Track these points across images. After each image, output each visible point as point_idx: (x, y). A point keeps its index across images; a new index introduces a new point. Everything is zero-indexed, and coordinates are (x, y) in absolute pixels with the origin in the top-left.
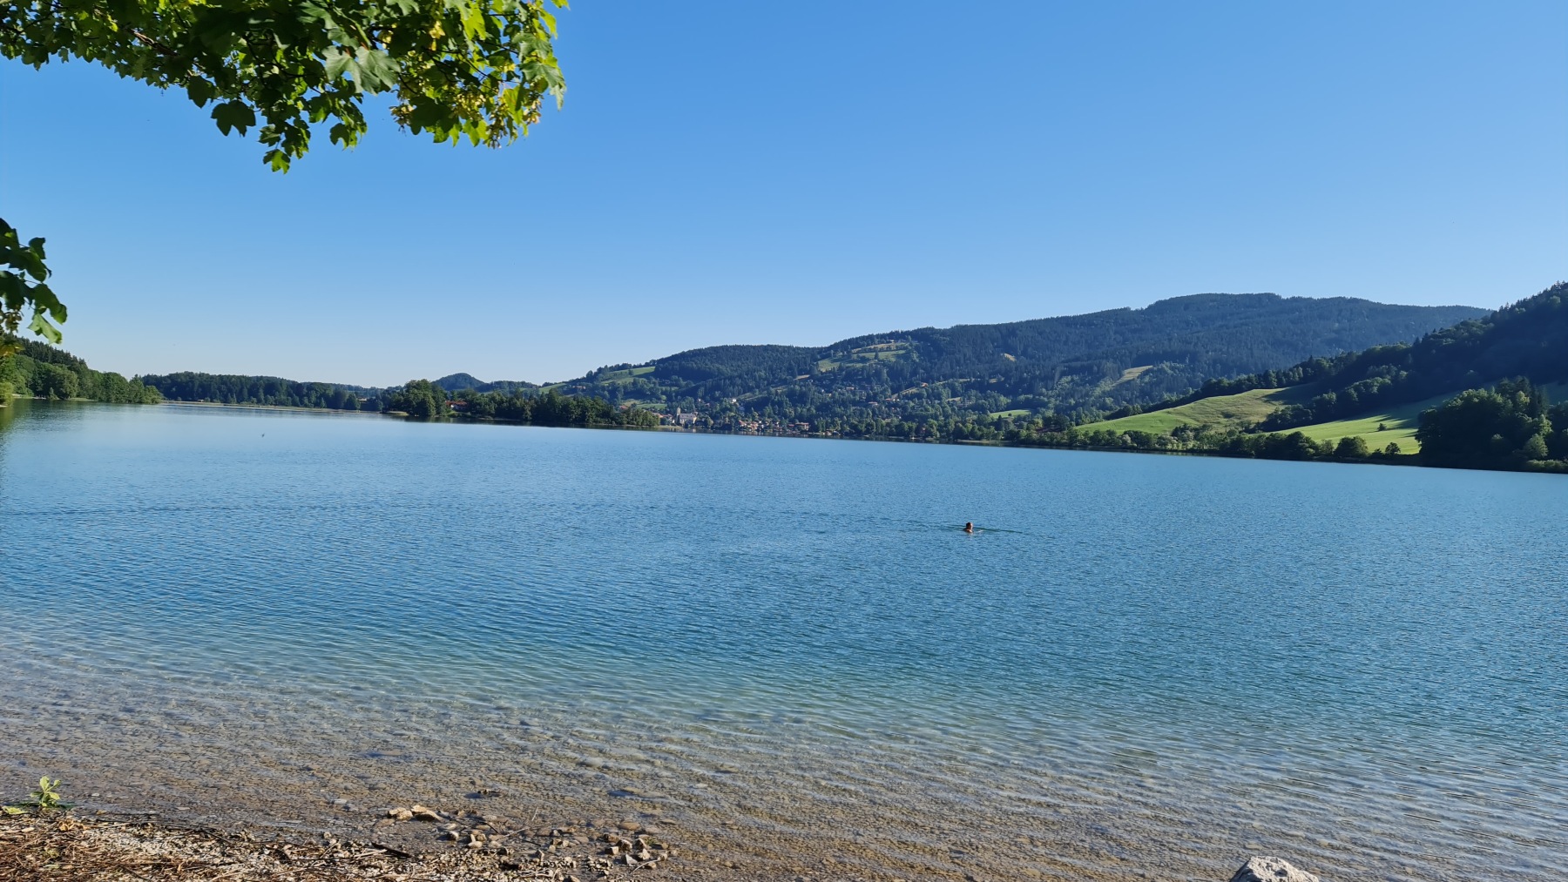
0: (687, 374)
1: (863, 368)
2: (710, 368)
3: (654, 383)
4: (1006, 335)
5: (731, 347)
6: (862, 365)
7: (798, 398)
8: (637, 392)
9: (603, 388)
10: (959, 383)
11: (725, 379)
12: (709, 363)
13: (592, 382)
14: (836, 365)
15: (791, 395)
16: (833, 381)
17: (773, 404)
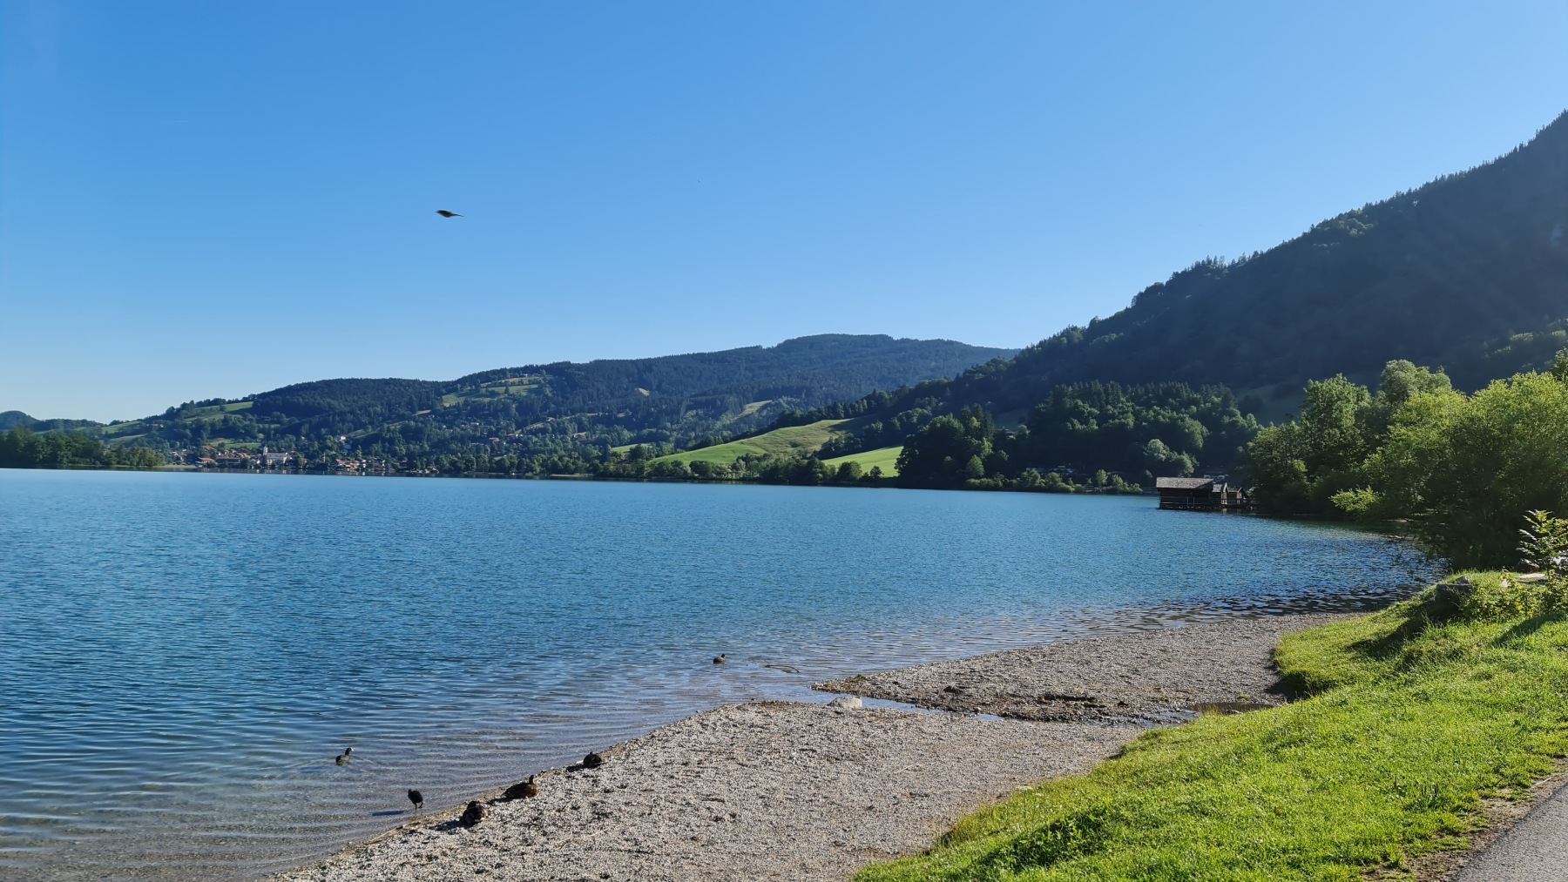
0: (290, 409)
1: (490, 403)
2: (319, 404)
3: (251, 420)
4: (642, 370)
5: (347, 380)
6: (489, 399)
7: (412, 435)
8: (228, 430)
9: (185, 427)
10: (586, 417)
11: (334, 415)
12: (319, 398)
13: (173, 420)
14: (461, 400)
15: (405, 431)
16: (456, 417)
17: (384, 440)
